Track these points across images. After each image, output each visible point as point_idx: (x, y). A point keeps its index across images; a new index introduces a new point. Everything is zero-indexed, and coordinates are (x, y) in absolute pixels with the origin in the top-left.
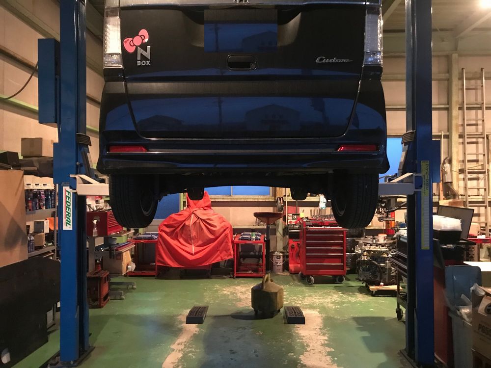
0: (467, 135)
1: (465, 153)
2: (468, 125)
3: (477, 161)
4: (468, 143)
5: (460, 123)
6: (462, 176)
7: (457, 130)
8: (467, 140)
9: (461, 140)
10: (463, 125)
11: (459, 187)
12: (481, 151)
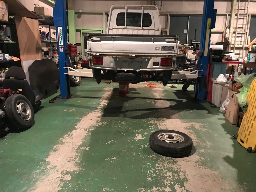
0: (239, 14)
1: (237, 24)
2: (240, 9)
3: (242, 28)
4: (239, 19)
5: (237, 8)
6: (234, 35)
7: (235, 12)
8: (239, 17)
9: (236, 17)
10: (238, 10)
11: (232, 40)
12: (245, 23)
